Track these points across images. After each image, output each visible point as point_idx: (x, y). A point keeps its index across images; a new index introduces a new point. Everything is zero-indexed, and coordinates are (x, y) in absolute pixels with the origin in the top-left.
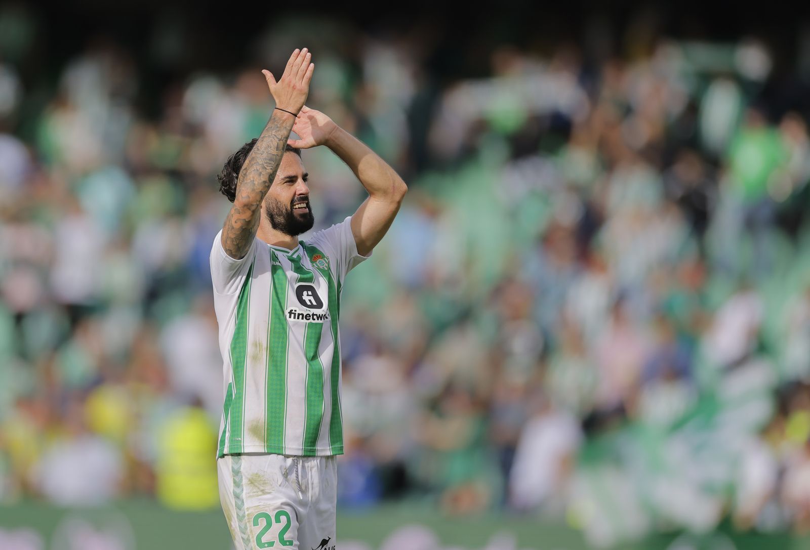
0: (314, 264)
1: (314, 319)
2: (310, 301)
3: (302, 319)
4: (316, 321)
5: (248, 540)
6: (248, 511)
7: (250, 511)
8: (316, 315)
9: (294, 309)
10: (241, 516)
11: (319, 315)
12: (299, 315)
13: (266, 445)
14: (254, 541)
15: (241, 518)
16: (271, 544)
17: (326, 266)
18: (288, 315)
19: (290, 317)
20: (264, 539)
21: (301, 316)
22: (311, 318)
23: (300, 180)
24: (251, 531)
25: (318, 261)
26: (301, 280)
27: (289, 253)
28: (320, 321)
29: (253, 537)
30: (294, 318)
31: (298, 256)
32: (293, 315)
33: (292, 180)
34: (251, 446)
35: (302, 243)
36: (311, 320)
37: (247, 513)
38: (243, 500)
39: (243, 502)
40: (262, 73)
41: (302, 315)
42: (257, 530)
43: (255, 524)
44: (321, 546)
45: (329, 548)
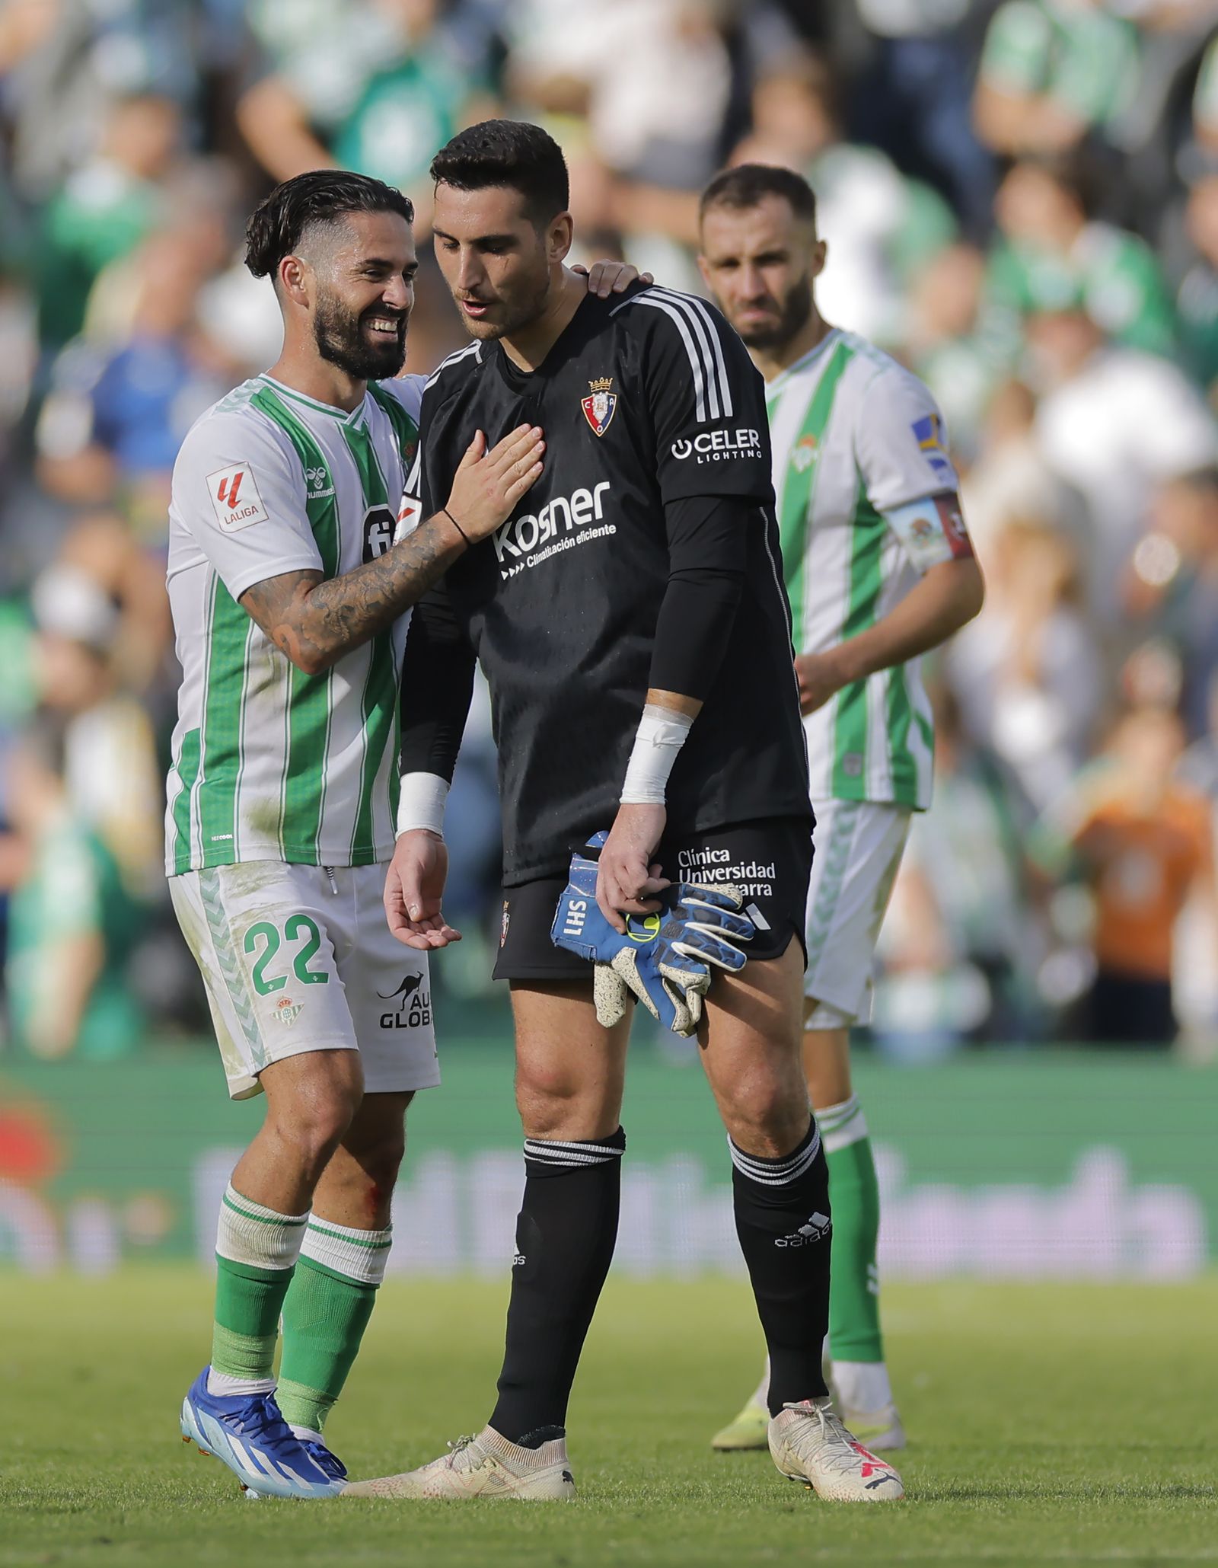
5: (239, 982)
6: (233, 924)
7: (237, 924)
10: (221, 937)
14: (250, 982)
15: (219, 942)
16: (280, 983)
20: (267, 975)
23: (395, 275)
24: (243, 964)
27: (345, 418)
29: (247, 975)
31: (363, 427)
33: (380, 271)
37: (231, 929)
38: (221, 904)
39: (221, 907)
42: (253, 959)
43: (249, 947)
44: (405, 991)
45: (423, 995)
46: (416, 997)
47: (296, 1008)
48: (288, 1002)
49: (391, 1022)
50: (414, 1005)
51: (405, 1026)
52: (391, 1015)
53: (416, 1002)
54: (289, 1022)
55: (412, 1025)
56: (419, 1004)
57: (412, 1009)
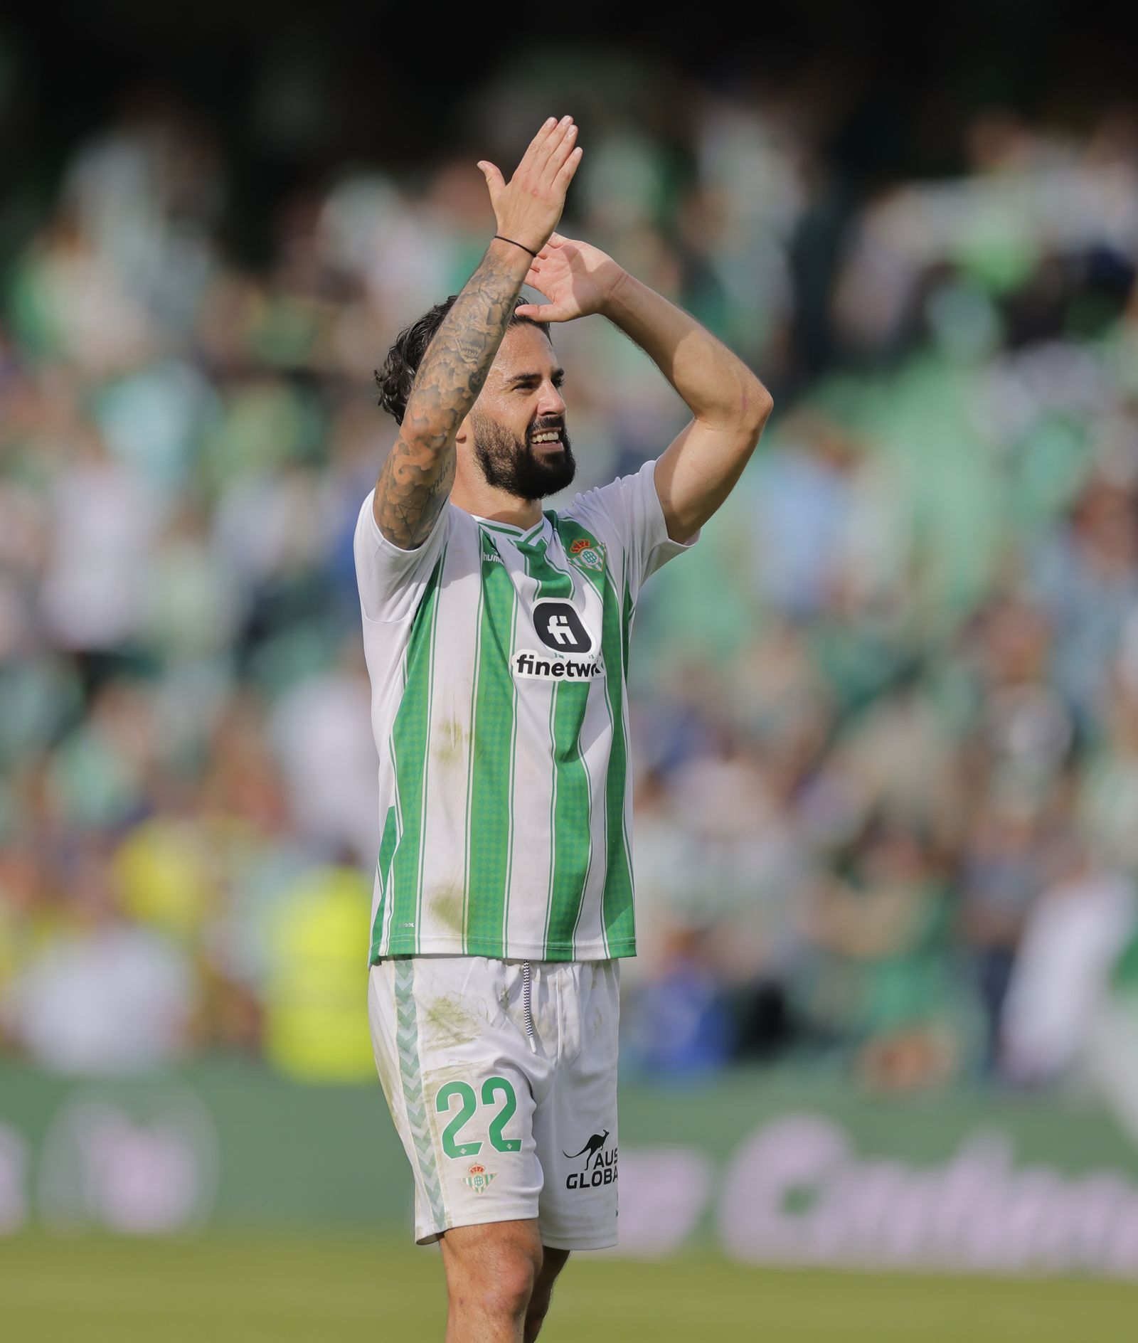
0: (575, 560)
1: (571, 675)
2: (564, 636)
3: (547, 673)
4: (576, 678)
5: (427, 1140)
6: (426, 1079)
7: (431, 1079)
8: (576, 665)
9: (528, 652)
10: (413, 1089)
11: (583, 665)
12: (539, 665)
13: (466, 939)
14: (438, 1142)
15: (412, 1095)
16: (473, 1148)
17: (599, 564)
18: (516, 666)
19: (521, 670)
20: (460, 1138)
21: (543, 669)
22: (565, 672)
23: (546, 384)
24: (433, 1122)
25: (582, 553)
26: (544, 592)
27: (520, 535)
28: (583, 679)
29: (436, 1134)
30: (530, 672)
31: (540, 542)
32: (526, 666)
33: (528, 383)
34: (435, 939)
35: (550, 516)
36: (565, 677)
37: (424, 1083)
38: (417, 1056)
39: (416, 1059)
40: (477, 167)
41: (547, 665)
42: (446, 1119)
43: (442, 1105)
44: (589, 1151)
45: (607, 1153)
46: (599, 1156)
47: (489, 1178)
48: (480, 1169)
49: (576, 1182)
50: (597, 1164)
51: (588, 1186)
52: (576, 1175)
53: (599, 1161)
54: (480, 1190)
55: (595, 1185)
56: (602, 1163)
57: (595, 1168)
